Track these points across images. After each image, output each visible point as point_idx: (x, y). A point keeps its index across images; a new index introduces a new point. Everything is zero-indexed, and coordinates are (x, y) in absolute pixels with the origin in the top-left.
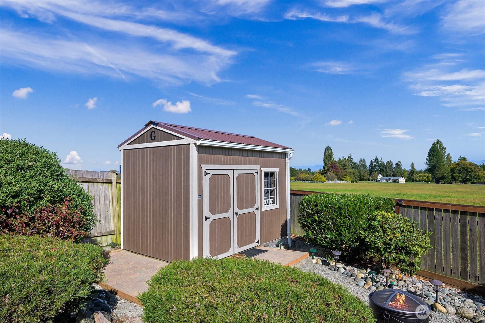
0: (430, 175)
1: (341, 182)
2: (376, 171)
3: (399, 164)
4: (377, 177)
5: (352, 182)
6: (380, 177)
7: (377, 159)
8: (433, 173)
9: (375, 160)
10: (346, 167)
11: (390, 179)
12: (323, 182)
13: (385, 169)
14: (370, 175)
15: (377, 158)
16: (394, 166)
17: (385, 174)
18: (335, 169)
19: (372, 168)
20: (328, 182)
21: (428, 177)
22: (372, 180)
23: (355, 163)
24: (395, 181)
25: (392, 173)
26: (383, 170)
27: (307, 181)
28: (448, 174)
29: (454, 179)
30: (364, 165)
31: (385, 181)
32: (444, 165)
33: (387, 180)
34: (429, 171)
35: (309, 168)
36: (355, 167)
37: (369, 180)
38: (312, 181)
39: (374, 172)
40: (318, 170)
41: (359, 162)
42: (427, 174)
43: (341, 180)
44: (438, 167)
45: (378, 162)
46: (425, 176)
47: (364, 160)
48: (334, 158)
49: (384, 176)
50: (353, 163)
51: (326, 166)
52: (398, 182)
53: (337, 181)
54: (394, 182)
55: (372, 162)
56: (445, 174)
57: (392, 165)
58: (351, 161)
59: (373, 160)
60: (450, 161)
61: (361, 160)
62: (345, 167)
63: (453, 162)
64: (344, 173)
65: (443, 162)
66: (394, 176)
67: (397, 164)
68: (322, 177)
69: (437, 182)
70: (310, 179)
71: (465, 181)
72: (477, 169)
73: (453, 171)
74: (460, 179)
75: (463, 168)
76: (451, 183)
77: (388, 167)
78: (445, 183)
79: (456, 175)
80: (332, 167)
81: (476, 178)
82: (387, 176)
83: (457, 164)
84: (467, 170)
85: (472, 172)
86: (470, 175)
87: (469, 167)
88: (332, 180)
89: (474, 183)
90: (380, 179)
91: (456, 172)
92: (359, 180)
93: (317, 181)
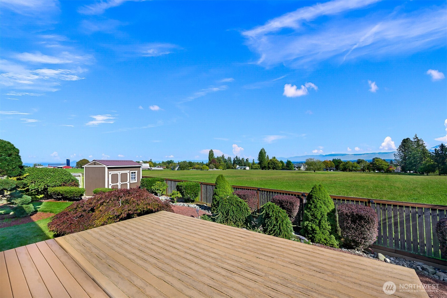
0: (259, 166)
1: (217, 170)
2: (236, 163)
3: (248, 159)
5: (223, 169)
6: (238, 166)
8: (261, 164)
10: (220, 161)
11: (242, 168)
12: (207, 170)
13: (240, 162)
14: (233, 165)
15: (237, 156)
16: (245, 161)
17: (241, 165)
18: (214, 162)
19: (234, 162)
20: (210, 170)
21: (258, 167)
22: (234, 168)
23: (226, 159)
24: (245, 169)
26: (239, 163)
27: (198, 169)
29: (269, 168)
30: (230, 160)
31: (240, 169)
32: (265, 161)
33: (241, 168)
34: (259, 163)
35: (202, 162)
36: (225, 161)
37: (232, 168)
38: (201, 169)
39: (235, 164)
40: (206, 163)
42: (258, 165)
43: (217, 168)
44: (263, 162)
45: (237, 159)
47: (230, 158)
48: (214, 156)
49: (240, 166)
51: (210, 161)
52: (246, 169)
53: (215, 169)
55: (234, 159)
56: (266, 165)
57: (244, 160)
58: (224, 158)
59: (235, 158)
60: (268, 158)
61: (229, 158)
62: (220, 162)
63: (269, 159)
64: (219, 165)
65: (265, 159)
66: (245, 166)
67: (246, 160)
68: (207, 167)
69: (262, 169)
70: (200, 168)
71: (274, 168)
72: (278, 163)
73: (269, 163)
74: (271, 167)
75: (273, 162)
76: (269, 170)
77: (242, 162)
78: (266, 170)
79: (270, 166)
80: (213, 161)
81: (278, 167)
82: (242, 166)
83: (271, 160)
84: (274, 163)
85: (276, 164)
86: (276, 166)
87: (275, 161)
88: (212, 169)
89: (277, 169)
90: (238, 168)
91: (270, 164)
92: (227, 168)
93: (204, 169)
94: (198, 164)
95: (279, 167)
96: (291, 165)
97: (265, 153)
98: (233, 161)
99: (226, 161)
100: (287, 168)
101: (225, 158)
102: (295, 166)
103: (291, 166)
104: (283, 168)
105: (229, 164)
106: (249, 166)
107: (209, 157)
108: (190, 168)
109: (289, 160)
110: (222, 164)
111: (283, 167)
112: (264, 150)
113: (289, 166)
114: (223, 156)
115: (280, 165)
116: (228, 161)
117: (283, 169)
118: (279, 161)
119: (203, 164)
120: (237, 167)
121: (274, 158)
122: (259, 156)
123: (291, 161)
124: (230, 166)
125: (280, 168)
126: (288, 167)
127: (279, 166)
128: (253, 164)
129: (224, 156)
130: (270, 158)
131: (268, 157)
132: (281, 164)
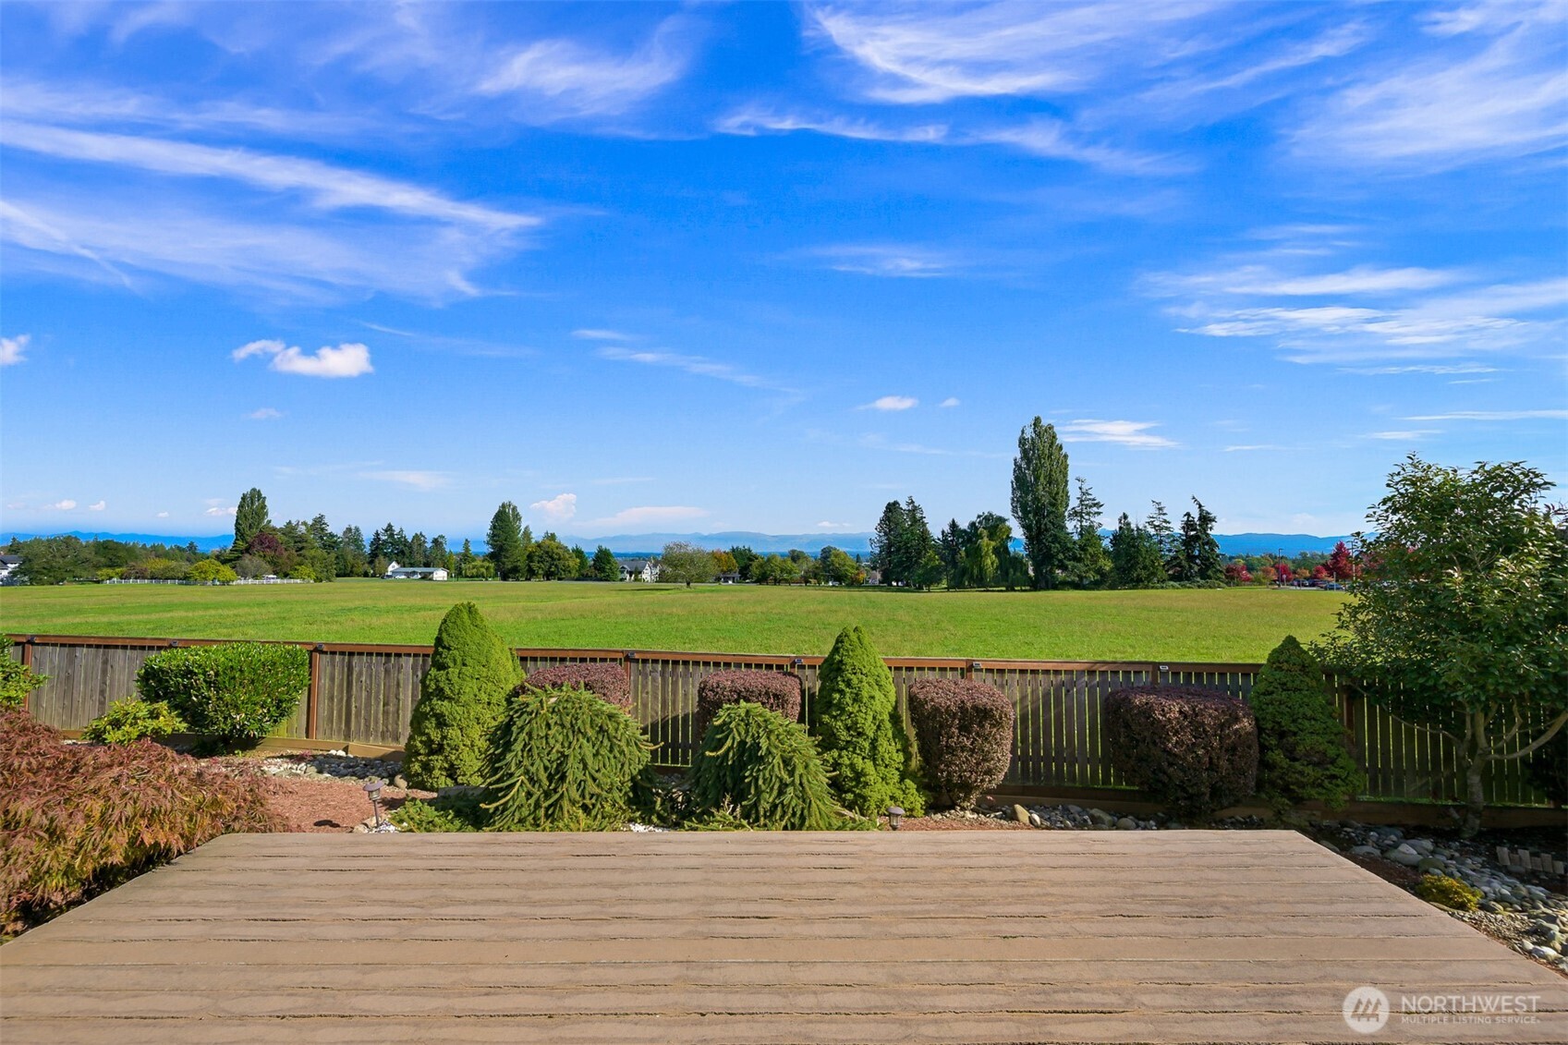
0: (492, 565)
1: (285, 581)
2: (385, 554)
3: (440, 540)
4: (387, 568)
5: (318, 580)
6: (394, 566)
7: (389, 528)
8: (498, 561)
9: (386, 531)
10: (304, 544)
11: (414, 573)
12: (225, 583)
13: (407, 551)
14: (371, 562)
15: (390, 525)
16: (429, 545)
17: (407, 561)
18: (269, 547)
19: (377, 548)
20: (242, 582)
21: (487, 568)
22: (374, 576)
23: (332, 535)
24: (425, 577)
25: (423, 560)
26: (403, 552)
27: (167, 579)
28: (522, 564)
29: (531, 574)
30: (356, 540)
31: (403, 577)
32: (516, 547)
33: (408, 574)
34: (492, 556)
35: (191, 544)
36: (330, 544)
37: (366, 575)
38: (186, 579)
39: (381, 557)
40: (216, 549)
41: (345, 533)
42: (486, 564)
43: (286, 575)
44: (507, 550)
45: (392, 535)
46: (482, 567)
47: (357, 529)
48: (270, 521)
49: (404, 566)
50: (326, 535)
51: (243, 540)
52: (431, 579)
53: (272, 579)
54: (422, 578)
55: (377, 534)
56: (519, 564)
57: (425, 542)
58: (323, 529)
59: (380, 531)
60: (529, 539)
61: (349, 530)
62: (300, 545)
63: (533, 541)
64: (298, 559)
65: (516, 542)
66: (427, 565)
67: (435, 541)
68: (222, 568)
69: (505, 578)
70: (180, 575)
71: (549, 575)
72: (567, 556)
73: (530, 557)
74: (540, 572)
75: (547, 553)
76: (529, 580)
77: (415, 548)
78: (518, 580)
79: (535, 565)
80: (262, 543)
81: (564, 571)
82: (412, 565)
83: (539, 546)
84: (551, 557)
85: (559, 559)
86: (556, 566)
87: (555, 551)
88: (255, 577)
89: (560, 579)
90: (393, 572)
91: (536, 559)
92: (338, 575)
93: (205, 579)
94: (158, 552)
95: (569, 572)
96: (609, 563)
97: (517, 517)
98: (372, 544)
99: (335, 542)
100: (596, 576)
101: (329, 530)
102: (625, 566)
103: (611, 569)
104: (583, 575)
105: (350, 558)
106: (445, 567)
107: (237, 523)
108: (105, 571)
109: (603, 547)
110: (313, 558)
111: (584, 572)
112: (514, 509)
113: (604, 568)
114: (319, 521)
115: (571, 564)
116: (347, 543)
117: (583, 577)
118: (570, 548)
119: (195, 554)
120: (390, 569)
121: (553, 537)
122: (494, 527)
123: (612, 551)
124: (353, 566)
125: (572, 575)
126: (602, 570)
127: (568, 566)
128: (466, 557)
129: (326, 520)
130: (537, 536)
131: (527, 534)
132: (578, 560)
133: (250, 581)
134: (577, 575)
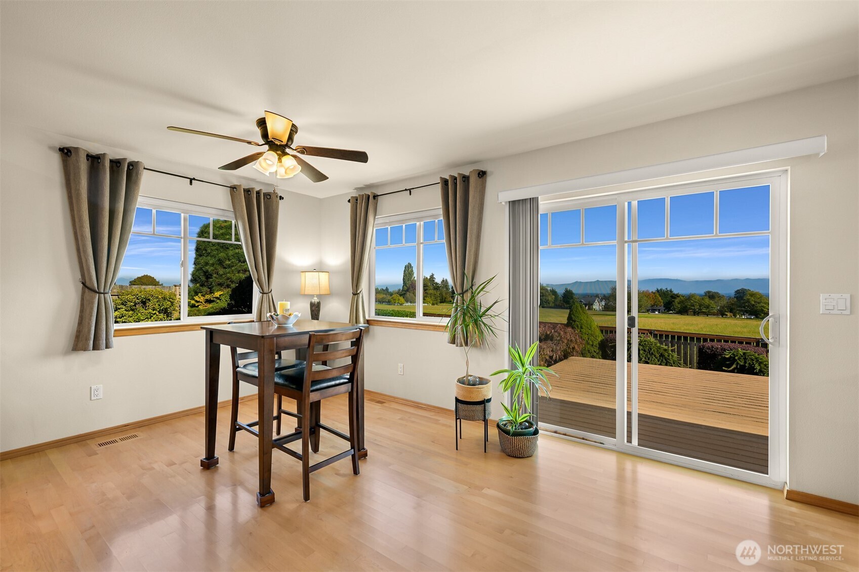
5: (433, 304)
10: (427, 288)
12: (402, 304)
20: (407, 304)
23: (437, 284)
27: (384, 302)
30: (446, 286)
36: (436, 287)
38: (389, 303)
40: (396, 289)
41: (442, 282)
47: (446, 280)
48: (414, 277)
50: (435, 283)
51: (406, 286)
58: (434, 281)
61: (443, 281)
68: (400, 298)
70: (387, 301)
72: (547, 294)
80: (412, 287)
81: (545, 303)
88: (411, 302)
92: (441, 302)
93: (395, 302)
95: (549, 303)
96: (572, 298)
99: (438, 287)
100: (564, 306)
101: (436, 281)
102: (582, 300)
103: (573, 302)
104: (556, 305)
105: (444, 294)
107: (404, 279)
109: (569, 289)
110: (431, 294)
111: (557, 303)
113: (569, 301)
114: (432, 277)
115: (550, 299)
116: (443, 287)
117: (555, 307)
118: (549, 289)
119: (388, 292)
123: (574, 292)
124: (445, 298)
125: (551, 305)
126: (568, 302)
127: (548, 300)
129: (434, 276)
132: (554, 297)
133: (409, 304)
134: (553, 305)
